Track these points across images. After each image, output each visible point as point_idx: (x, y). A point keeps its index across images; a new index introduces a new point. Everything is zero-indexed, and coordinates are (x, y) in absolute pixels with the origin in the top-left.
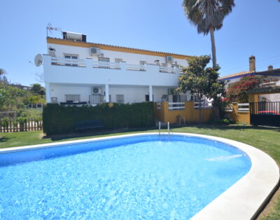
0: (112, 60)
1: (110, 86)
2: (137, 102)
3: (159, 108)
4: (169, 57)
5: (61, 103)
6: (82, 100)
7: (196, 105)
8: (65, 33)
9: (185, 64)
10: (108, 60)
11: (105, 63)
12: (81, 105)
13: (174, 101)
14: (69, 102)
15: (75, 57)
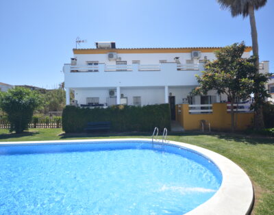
0: (130, 63)
1: (122, 88)
2: (150, 104)
3: (180, 111)
4: (195, 52)
5: (82, 105)
6: (100, 103)
7: (228, 108)
8: (97, 44)
9: (213, 58)
10: (125, 63)
11: (122, 66)
12: (93, 108)
13: (202, 103)
14: (90, 104)
15: (96, 64)
